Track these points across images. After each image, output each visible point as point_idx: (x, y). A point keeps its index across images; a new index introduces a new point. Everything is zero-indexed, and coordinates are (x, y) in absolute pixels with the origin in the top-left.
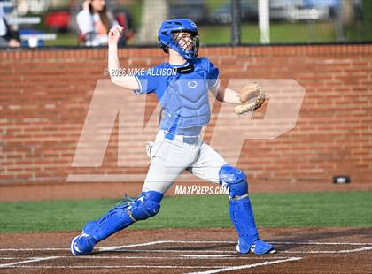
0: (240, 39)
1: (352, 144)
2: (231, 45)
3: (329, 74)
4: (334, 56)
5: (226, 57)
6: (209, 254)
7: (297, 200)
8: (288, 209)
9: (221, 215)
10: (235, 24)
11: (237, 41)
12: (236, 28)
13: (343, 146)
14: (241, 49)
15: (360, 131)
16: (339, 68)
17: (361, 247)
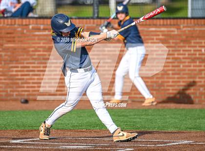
0: (98, 14)
1: (166, 80)
2: (92, 18)
3: (152, 37)
4: (155, 26)
5: (90, 25)
6: (78, 145)
7: (131, 114)
8: (126, 119)
9: (85, 122)
10: (95, 5)
11: (96, 15)
12: (96, 8)
13: (160, 81)
14: (99, 20)
15: (171, 72)
16: (158, 33)
17: (170, 142)
